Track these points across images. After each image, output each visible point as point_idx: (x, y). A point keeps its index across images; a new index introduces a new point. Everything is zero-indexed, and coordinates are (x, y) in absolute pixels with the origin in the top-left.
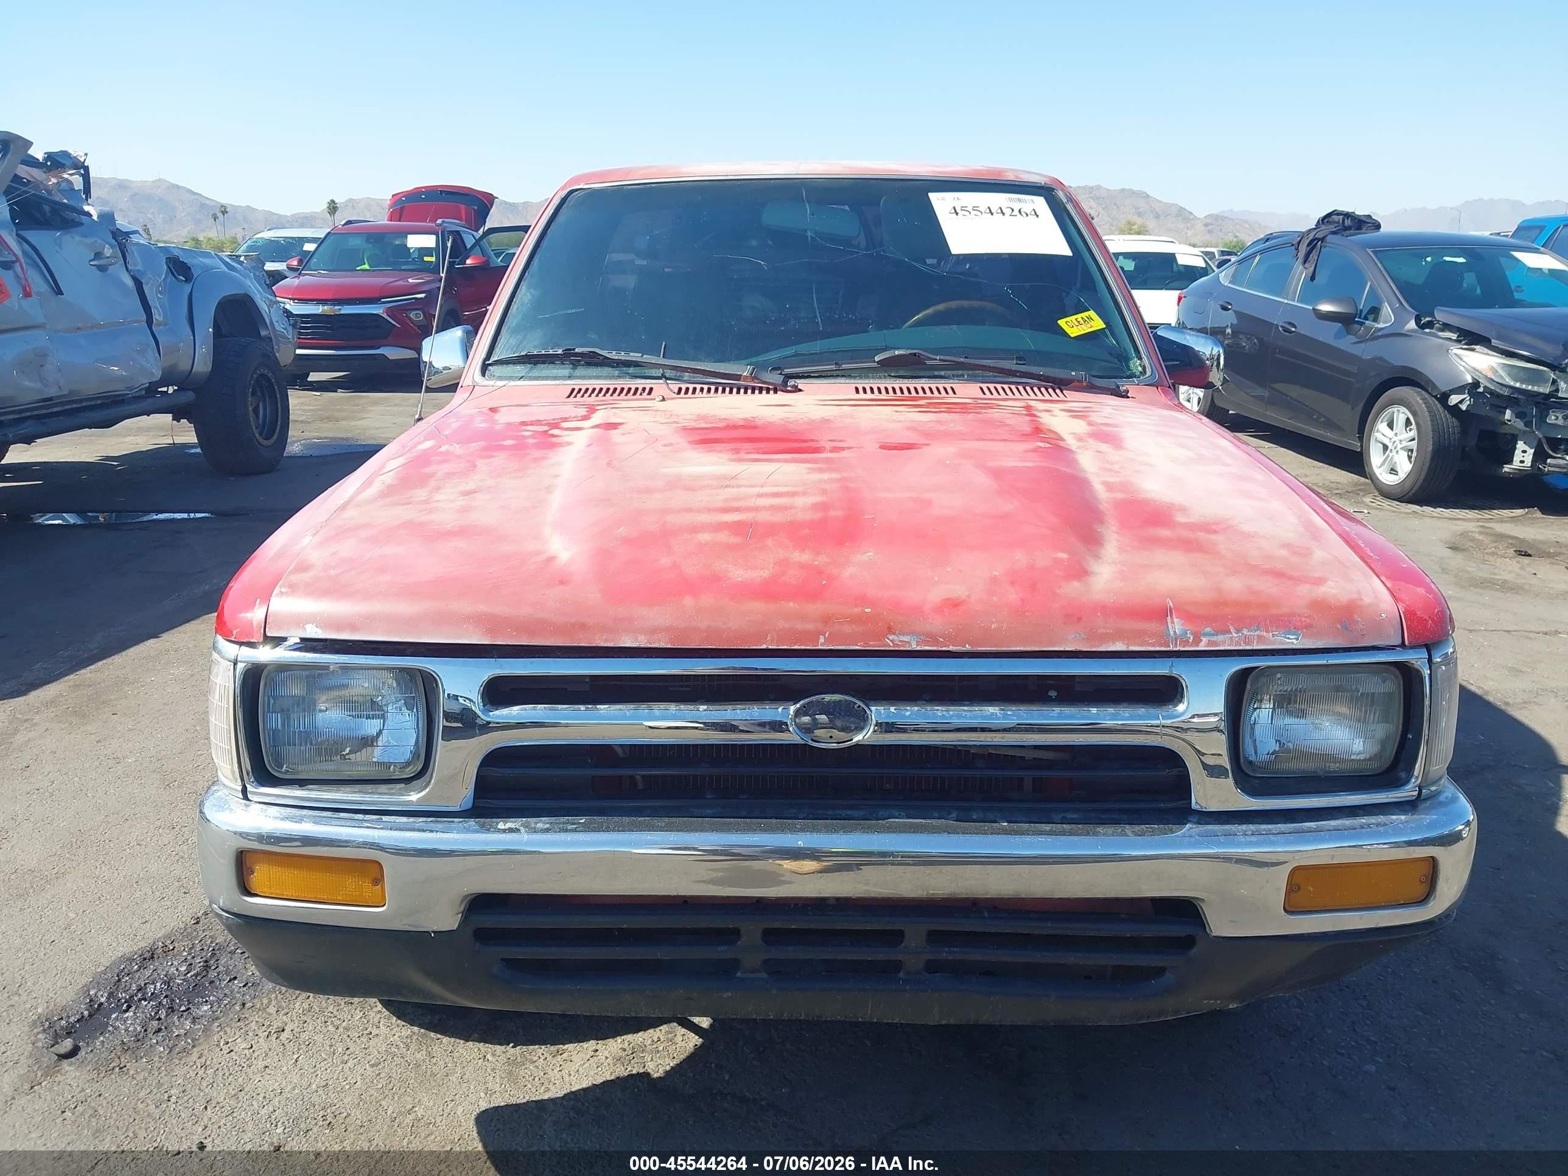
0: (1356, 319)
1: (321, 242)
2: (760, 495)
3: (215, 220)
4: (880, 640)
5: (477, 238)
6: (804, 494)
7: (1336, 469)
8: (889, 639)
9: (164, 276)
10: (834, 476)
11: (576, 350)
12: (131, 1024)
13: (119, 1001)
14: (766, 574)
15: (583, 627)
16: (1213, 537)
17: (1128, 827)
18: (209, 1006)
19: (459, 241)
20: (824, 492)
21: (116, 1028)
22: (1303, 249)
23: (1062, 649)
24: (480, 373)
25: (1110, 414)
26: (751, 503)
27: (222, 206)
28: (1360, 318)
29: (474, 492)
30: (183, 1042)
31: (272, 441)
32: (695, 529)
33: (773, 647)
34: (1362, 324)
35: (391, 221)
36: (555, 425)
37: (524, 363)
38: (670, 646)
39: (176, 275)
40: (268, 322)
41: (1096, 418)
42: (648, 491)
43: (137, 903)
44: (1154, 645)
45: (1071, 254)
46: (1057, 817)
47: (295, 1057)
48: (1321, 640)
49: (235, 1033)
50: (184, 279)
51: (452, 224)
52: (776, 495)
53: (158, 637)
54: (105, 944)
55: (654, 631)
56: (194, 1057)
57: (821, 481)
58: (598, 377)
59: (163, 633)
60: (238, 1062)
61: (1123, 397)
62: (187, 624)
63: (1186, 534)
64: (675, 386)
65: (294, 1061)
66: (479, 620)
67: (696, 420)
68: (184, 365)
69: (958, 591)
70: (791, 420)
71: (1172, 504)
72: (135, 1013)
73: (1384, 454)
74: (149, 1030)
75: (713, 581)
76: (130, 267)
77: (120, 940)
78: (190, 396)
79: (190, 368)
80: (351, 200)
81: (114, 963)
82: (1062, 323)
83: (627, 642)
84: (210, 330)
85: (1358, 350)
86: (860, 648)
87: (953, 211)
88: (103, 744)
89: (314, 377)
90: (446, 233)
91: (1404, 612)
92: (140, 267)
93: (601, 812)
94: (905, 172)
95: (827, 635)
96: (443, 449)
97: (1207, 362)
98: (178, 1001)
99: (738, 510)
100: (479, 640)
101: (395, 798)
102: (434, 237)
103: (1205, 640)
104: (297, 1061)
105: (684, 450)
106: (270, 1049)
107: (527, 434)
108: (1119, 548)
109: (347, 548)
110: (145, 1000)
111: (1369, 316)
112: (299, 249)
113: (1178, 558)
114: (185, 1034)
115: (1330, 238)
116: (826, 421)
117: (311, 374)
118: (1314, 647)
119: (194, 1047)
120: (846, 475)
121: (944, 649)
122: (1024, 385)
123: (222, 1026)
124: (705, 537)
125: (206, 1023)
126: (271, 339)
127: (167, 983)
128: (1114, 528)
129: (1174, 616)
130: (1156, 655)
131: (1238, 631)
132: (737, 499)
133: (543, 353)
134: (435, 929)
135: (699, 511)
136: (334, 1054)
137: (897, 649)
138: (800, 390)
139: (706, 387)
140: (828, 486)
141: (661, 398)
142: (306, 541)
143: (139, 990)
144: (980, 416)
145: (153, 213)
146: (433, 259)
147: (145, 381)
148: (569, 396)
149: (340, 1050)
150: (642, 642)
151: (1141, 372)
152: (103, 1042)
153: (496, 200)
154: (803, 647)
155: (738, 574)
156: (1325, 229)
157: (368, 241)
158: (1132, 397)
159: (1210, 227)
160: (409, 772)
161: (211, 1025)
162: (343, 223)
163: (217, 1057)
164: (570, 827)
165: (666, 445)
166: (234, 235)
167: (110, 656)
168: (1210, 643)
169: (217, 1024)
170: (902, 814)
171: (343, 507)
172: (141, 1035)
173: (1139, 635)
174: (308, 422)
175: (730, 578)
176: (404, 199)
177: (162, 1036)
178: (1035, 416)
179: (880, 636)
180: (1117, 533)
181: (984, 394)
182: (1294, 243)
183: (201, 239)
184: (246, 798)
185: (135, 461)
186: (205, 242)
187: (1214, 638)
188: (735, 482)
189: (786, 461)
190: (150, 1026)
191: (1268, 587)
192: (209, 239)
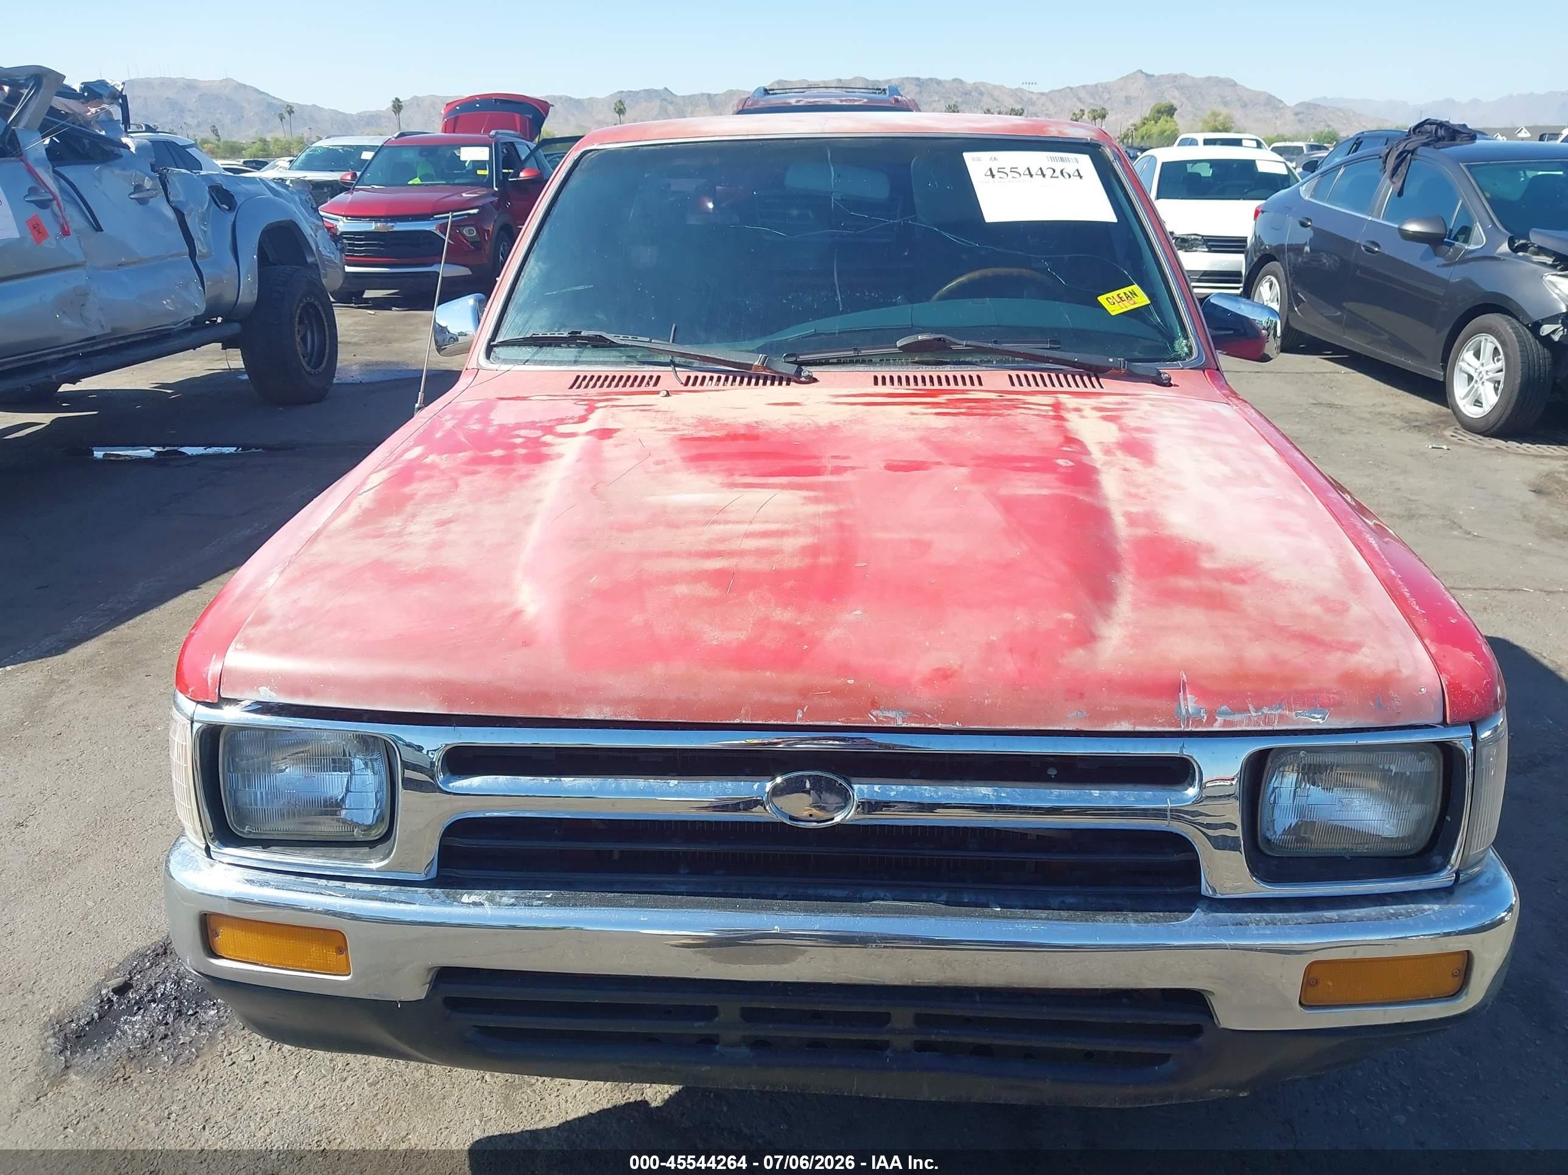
0: (1445, 240)
1: (378, 150)
2: (748, 535)
3: (282, 120)
4: (863, 716)
5: (532, 148)
6: (795, 533)
7: (1416, 397)
8: (872, 715)
9: (206, 207)
10: (831, 508)
11: (582, 334)
12: (139, 1029)
13: (129, 1002)
14: (743, 636)
15: (544, 696)
16: (1241, 589)
17: (1130, 914)
18: (216, 1011)
19: (514, 153)
20: (816, 530)
21: (124, 1033)
22: (1391, 162)
23: (1062, 729)
24: (484, 355)
25: (1145, 413)
26: (735, 545)
27: (288, 106)
28: (1449, 238)
29: (449, 521)
30: (187, 1052)
31: (320, 370)
32: (672, 579)
33: (747, 722)
34: (1451, 245)
35: (445, 132)
36: (549, 430)
37: (530, 345)
38: (636, 719)
39: (219, 204)
40: (314, 248)
41: (1130, 420)
42: (626, 528)
43: (155, 892)
44: (1163, 726)
45: (1114, 219)
46: (1054, 902)
47: (296, 1071)
48: (1351, 719)
49: (239, 1043)
50: (227, 208)
51: (507, 135)
52: (765, 534)
53: (197, 588)
54: (120, 938)
55: (620, 702)
56: (198, 1067)
57: (815, 515)
58: (604, 363)
59: (201, 584)
60: (239, 1076)
61: (1164, 385)
62: (226, 574)
63: (1209, 584)
64: (683, 374)
65: (293, 1076)
66: (436, 687)
67: (696, 426)
68: (229, 296)
69: (950, 659)
70: (796, 427)
71: (1198, 543)
72: (143, 1017)
73: (1469, 385)
74: (156, 1036)
75: (686, 643)
76: (171, 199)
77: (135, 933)
78: (236, 327)
79: (235, 299)
80: (415, 98)
81: (127, 959)
82: (1102, 299)
83: (591, 713)
84: (255, 257)
85: (1444, 273)
86: (841, 724)
87: (989, 173)
88: (135, 710)
89: (369, 294)
90: (500, 144)
91: (1446, 685)
92: (182, 198)
93: (570, 886)
94: (939, 129)
95: (805, 709)
96: (429, 460)
97: (1263, 331)
98: (186, 1003)
99: (719, 554)
100: (435, 710)
101: (358, 865)
102: (487, 149)
103: (1220, 719)
104: (296, 1077)
105: (675, 471)
106: (272, 1062)
107: (519, 441)
108: (1132, 605)
109: (308, 594)
110: (155, 1002)
111: (1459, 236)
112: (357, 157)
113: (1197, 617)
114: (190, 1042)
115: (1421, 151)
116: (833, 428)
117: (367, 291)
118: (1341, 727)
119: (197, 1057)
120: (843, 507)
121: (932, 726)
122: (1057, 372)
123: (227, 1034)
124: (681, 589)
125: (211, 1030)
126: (317, 266)
127: (177, 983)
128: (1130, 577)
129: (1188, 693)
130: (1166, 735)
131: (1257, 710)
132: (722, 540)
133: (548, 335)
134: (403, 998)
135: (678, 555)
136: (334, 1070)
137: (881, 725)
138: (815, 380)
139: (716, 376)
140: (820, 523)
141: (665, 393)
142: (272, 580)
143: (149, 991)
144: (1001, 419)
145: (220, 113)
146: (487, 172)
147: (191, 315)
148: (571, 387)
149: (340, 1065)
150: (607, 714)
151: (1186, 354)
152: (110, 1048)
153: (551, 107)
154: (779, 722)
155: (714, 635)
156: (1416, 140)
157: (421, 154)
158: (1175, 385)
159: (1300, 116)
160: (375, 835)
161: (216, 1033)
162: (396, 135)
163: (219, 1070)
164: (535, 903)
165: (657, 463)
166: (301, 135)
167: (148, 610)
168: (1226, 723)
169: (222, 1032)
170: (888, 895)
171: (313, 539)
172: (148, 1042)
173: (1147, 714)
174: (361, 345)
175: (705, 642)
176: (458, 108)
177: (168, 1044)
178: (1062, 418)
179: (863, 712)
180: (1133, 583)
181: (1013, 384)
182: (1383, 155)
183: (268, 139)
184: (209, 856)
185: (189, 387)
186: (272, 142)
187: (1230, 718)
188: (721, 516)
189: (783, 487)
190: (157, 1031)
191: (1294, 655)
192: (277, 140)
